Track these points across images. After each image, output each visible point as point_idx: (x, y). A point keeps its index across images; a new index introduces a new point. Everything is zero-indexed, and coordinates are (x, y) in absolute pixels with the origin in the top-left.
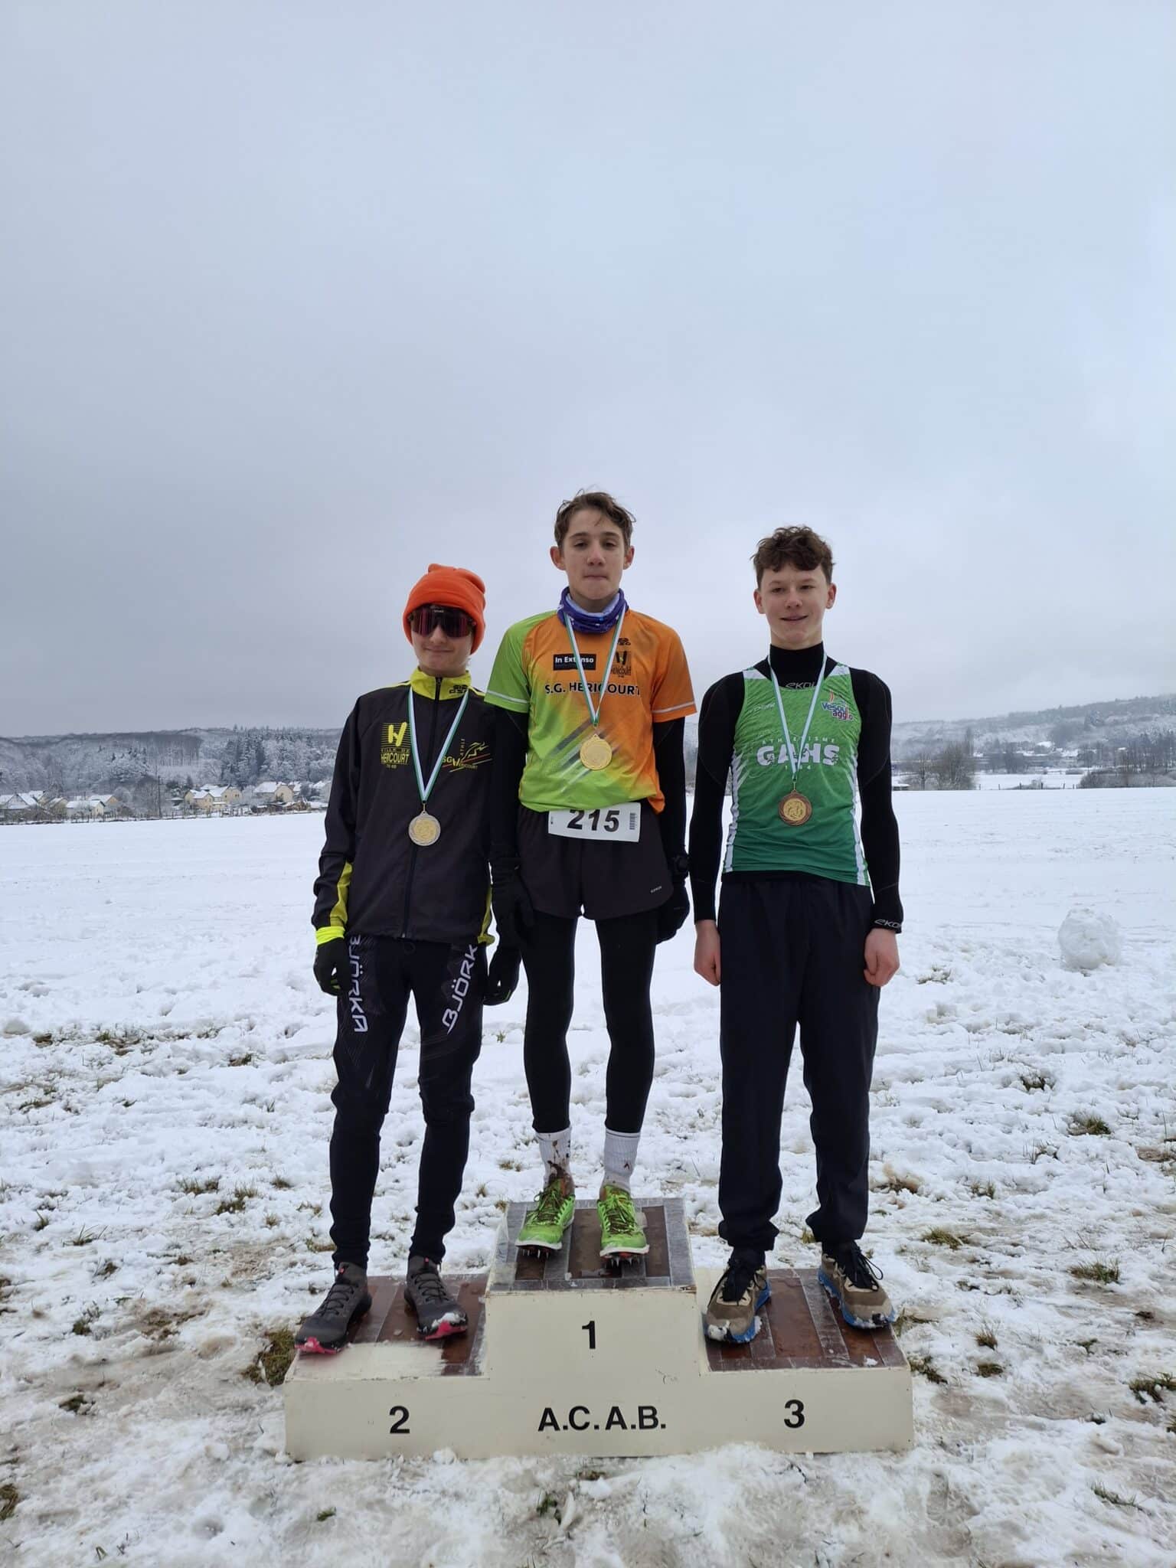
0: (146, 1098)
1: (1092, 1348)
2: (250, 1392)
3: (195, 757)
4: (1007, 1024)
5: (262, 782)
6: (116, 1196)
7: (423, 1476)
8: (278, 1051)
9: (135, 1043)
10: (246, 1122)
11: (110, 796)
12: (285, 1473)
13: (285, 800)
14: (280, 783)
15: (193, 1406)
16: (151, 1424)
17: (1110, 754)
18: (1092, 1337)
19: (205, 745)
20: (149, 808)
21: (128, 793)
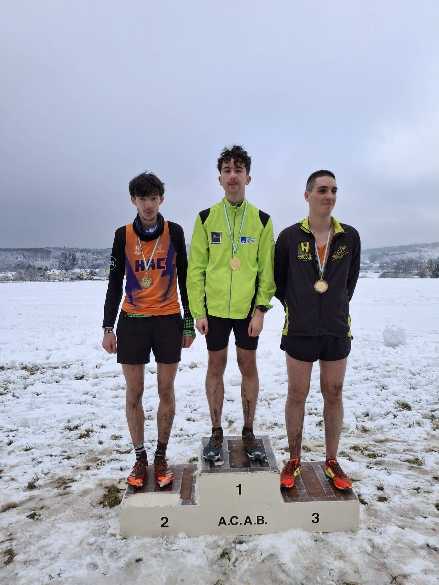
0: (44, 393)
2: (102, 510)
3: (49, 259)
5: (75, 268)
6: (38, 432)
8: (94, 374)
9: (37, 370)
10: (85, 402)
11: (15, 272)
13: (84, 276)
14: (81, 269)
17: (390, 266)
19: (53, 254)
20: (31, 277)
21: (23, 271)
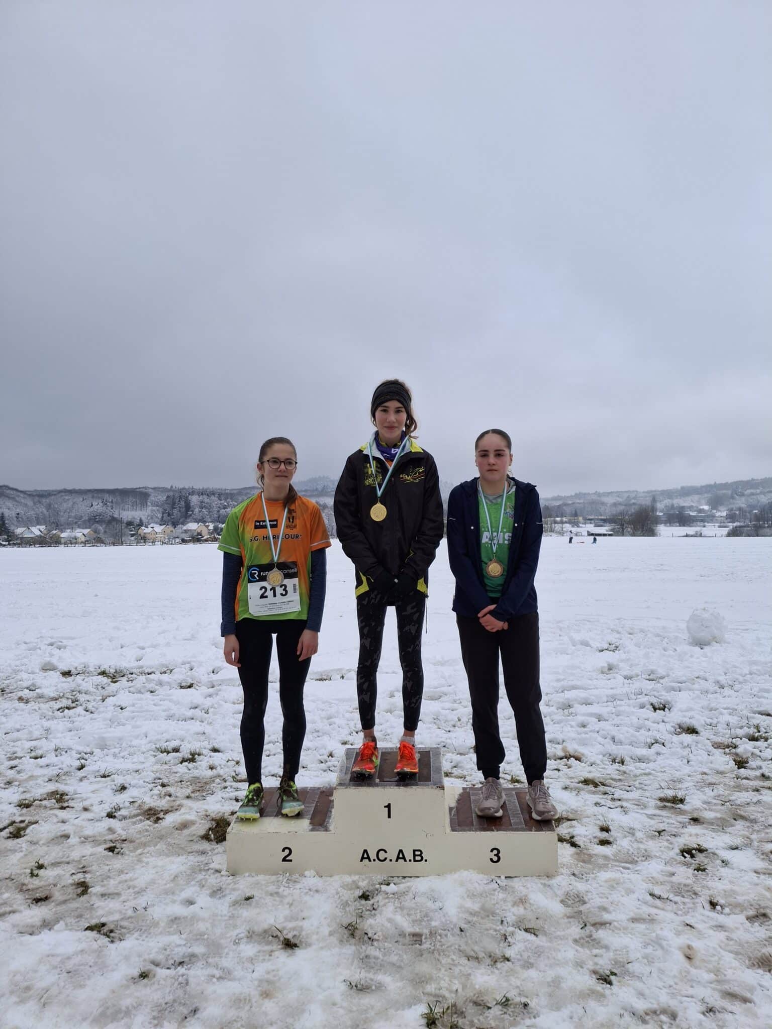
0: (133, 705)
1: (662, 834)
2: (206, 845)
3: (145, 506)
4: (649, 675)
5: (188, 523)
6: (122, 754)
7: (299, 882)
8: (209, 682)
9: (122, 676)
10: (193, 719)
11: (89, 530)
12: (227, 880)
13: (203, 535)
14: (200, 524)
15: (175, 851)
16: (154, 858)
17: (748, 514)
18: (663, 829)
19: (152, 498)
20: (115, 538)
21: (101, 528)
